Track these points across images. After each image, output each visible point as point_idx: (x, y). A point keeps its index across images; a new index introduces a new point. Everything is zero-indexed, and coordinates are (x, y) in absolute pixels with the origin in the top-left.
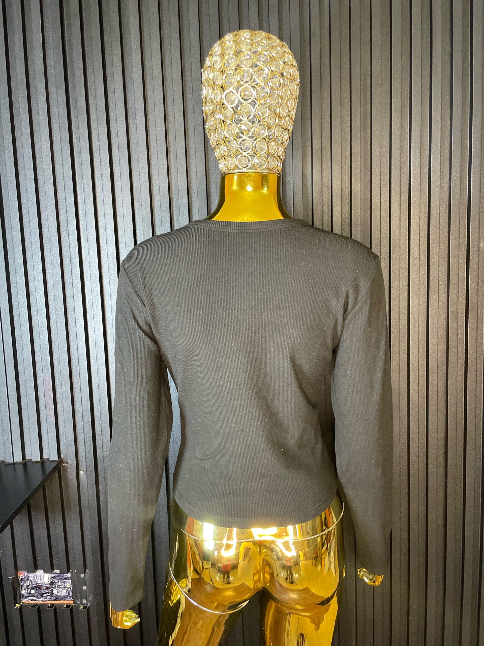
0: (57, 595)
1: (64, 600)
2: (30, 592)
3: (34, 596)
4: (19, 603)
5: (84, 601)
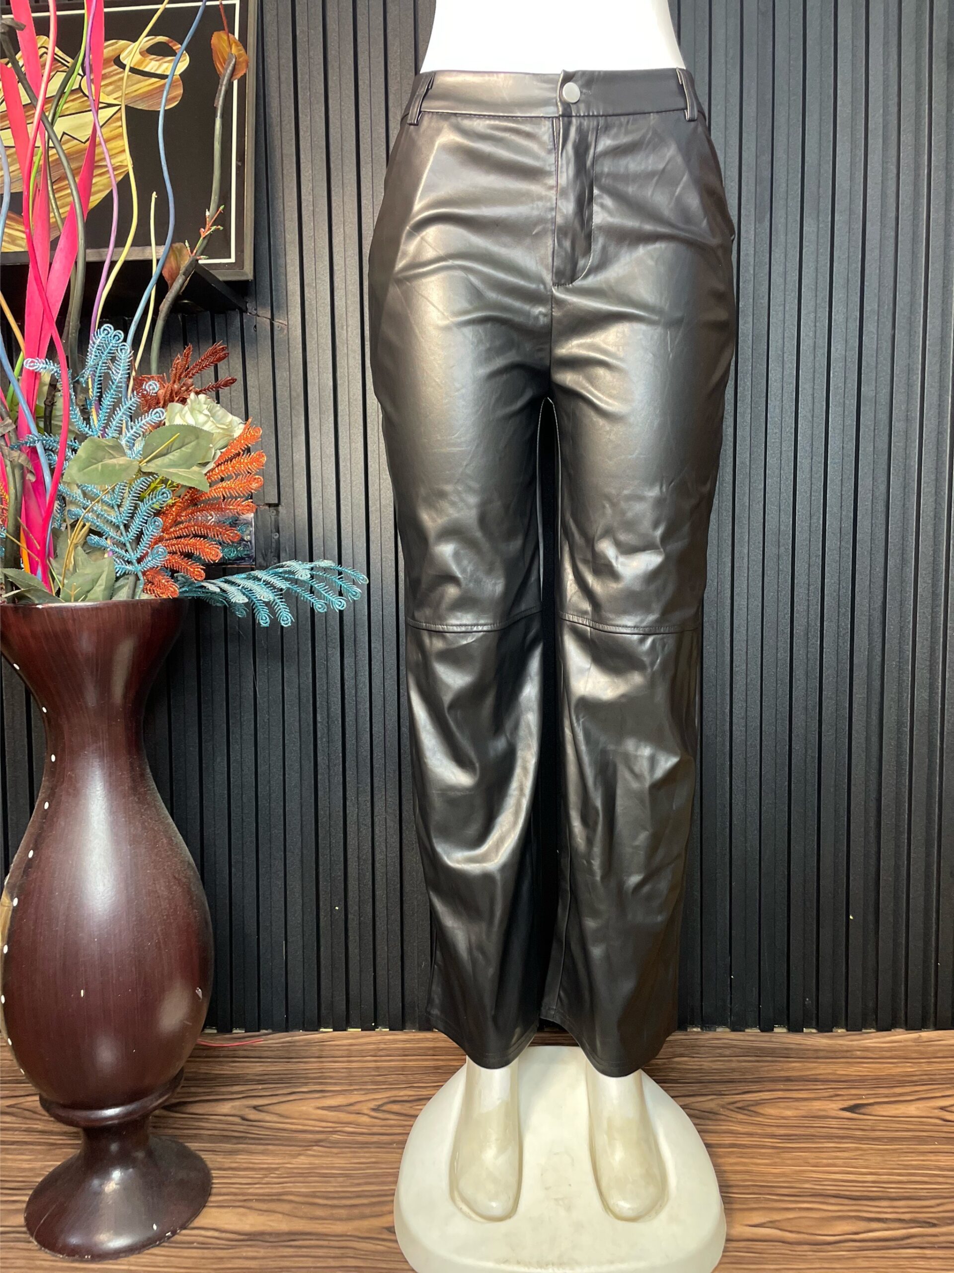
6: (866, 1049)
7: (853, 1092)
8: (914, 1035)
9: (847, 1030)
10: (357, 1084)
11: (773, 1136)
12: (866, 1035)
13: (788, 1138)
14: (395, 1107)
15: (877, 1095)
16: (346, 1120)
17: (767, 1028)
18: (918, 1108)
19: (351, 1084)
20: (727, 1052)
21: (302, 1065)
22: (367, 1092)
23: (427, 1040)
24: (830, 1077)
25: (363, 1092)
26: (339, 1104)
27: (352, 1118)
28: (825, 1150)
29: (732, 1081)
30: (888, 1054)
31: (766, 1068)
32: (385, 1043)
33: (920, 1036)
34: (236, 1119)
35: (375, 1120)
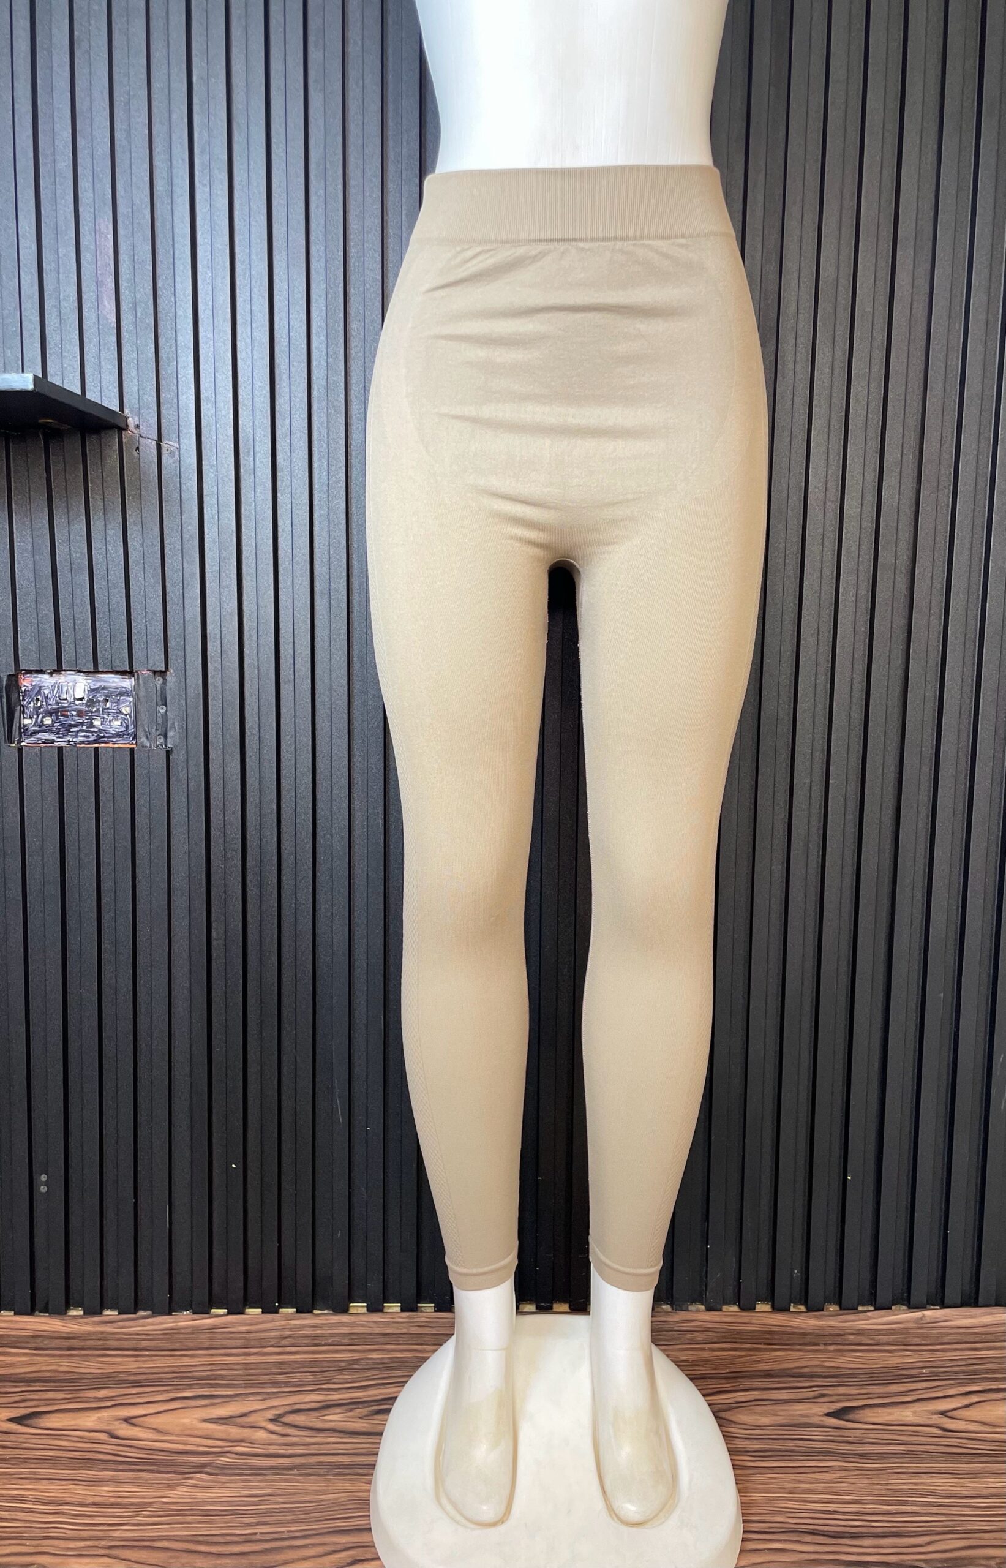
0: (100, 730)
1: (115, 742)
2: (42, 721)
3: (49, 730)
4: (18, 743)
5: (161, 740)
6: (860, 1333)
7: (842, 1390)
8: (917, 1314)
9: (841, 1309)
10: (252, 1386)
12: (861, 1315)
14: (300, 1419)
15: (870, 1395)
16: (239, 1437)
17: (748, 1307)
18: (914, 1413)
19: (247, 1386)
21: (186, 1359)
22: (265, 1396)
23: (343, 1324)
24: (816, 1370)
25: (259, 1398)
26: (231, 1414)
27: (247, 1433)
28: (804, 1470)
30: (885, 1339)
31: (745, 1359)
32: (290, 1329)
33: (924, 1316)
34: (103, 1437)
35: (274, 1437)
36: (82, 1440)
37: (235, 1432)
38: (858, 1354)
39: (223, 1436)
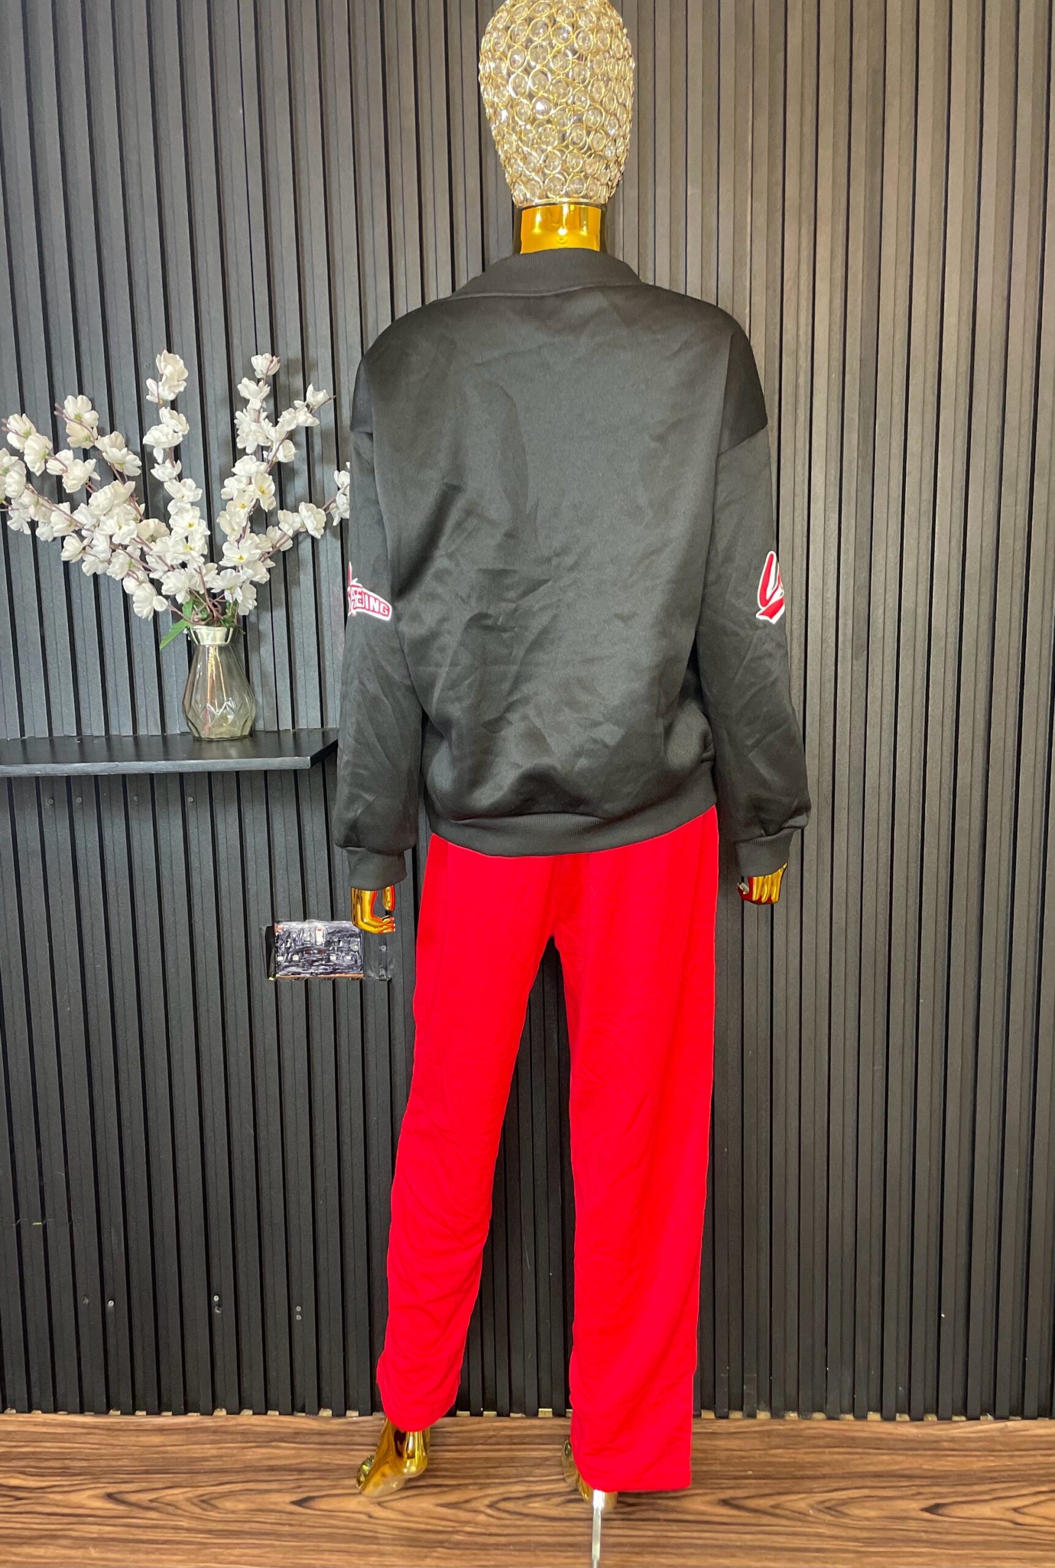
0: (335, 964)
1: (346, 973)
2: (291, 958)
3: (298, 966)
4: (274, 976)
5: (383, 972)
6: (952, 1440)
7: (935, 1489)
8: (1000, 1425)
9: (938, 1419)
11: (856, 1540)
12: (954, 1425)
13: (869, 1542)
14: (509, 1506)
15: (957, 1494)
16: (465, 1519)
17: (861, 1417)
18: (994, 1509)
20: (821, 1442)
22: (481, 1486)
23: (534, 1427)
24: (917, 1472)
25: (476, 1487)
26: (457, 1500)
27: (470, 1516)
28: (901, 1554)
29: (824, 1477)
30: (972, 1445)
31: (856, 1462)
32: (494, 1430)
33: (1006, 1426)
34: (364, 1517)
35: (492, 1520)
36: (349, 1519)
37: (463, 1515)
38: (950, 1459)
39: (454, 1518)
